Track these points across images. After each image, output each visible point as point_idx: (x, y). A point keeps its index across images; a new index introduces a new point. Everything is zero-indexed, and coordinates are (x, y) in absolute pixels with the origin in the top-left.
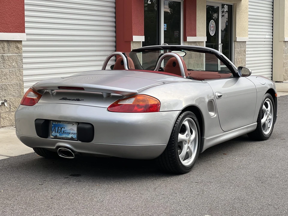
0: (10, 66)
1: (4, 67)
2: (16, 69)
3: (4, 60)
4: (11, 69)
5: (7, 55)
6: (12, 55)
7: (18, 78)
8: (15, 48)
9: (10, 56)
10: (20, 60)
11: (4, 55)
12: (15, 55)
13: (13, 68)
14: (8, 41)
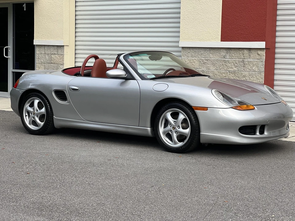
0: (249, 69)
1: (244, 70)
2: (256, 72)
3: (244, 64)
4: (250, 72)
5: (247, 60)
6: (253, 60)
7: (258, 80)
8: (256, 55)
9: (251, 61)
10: (262, 65)
11: (244, 60)
12: (257, 60)
13: (253, 71)
14: (250, 49)
